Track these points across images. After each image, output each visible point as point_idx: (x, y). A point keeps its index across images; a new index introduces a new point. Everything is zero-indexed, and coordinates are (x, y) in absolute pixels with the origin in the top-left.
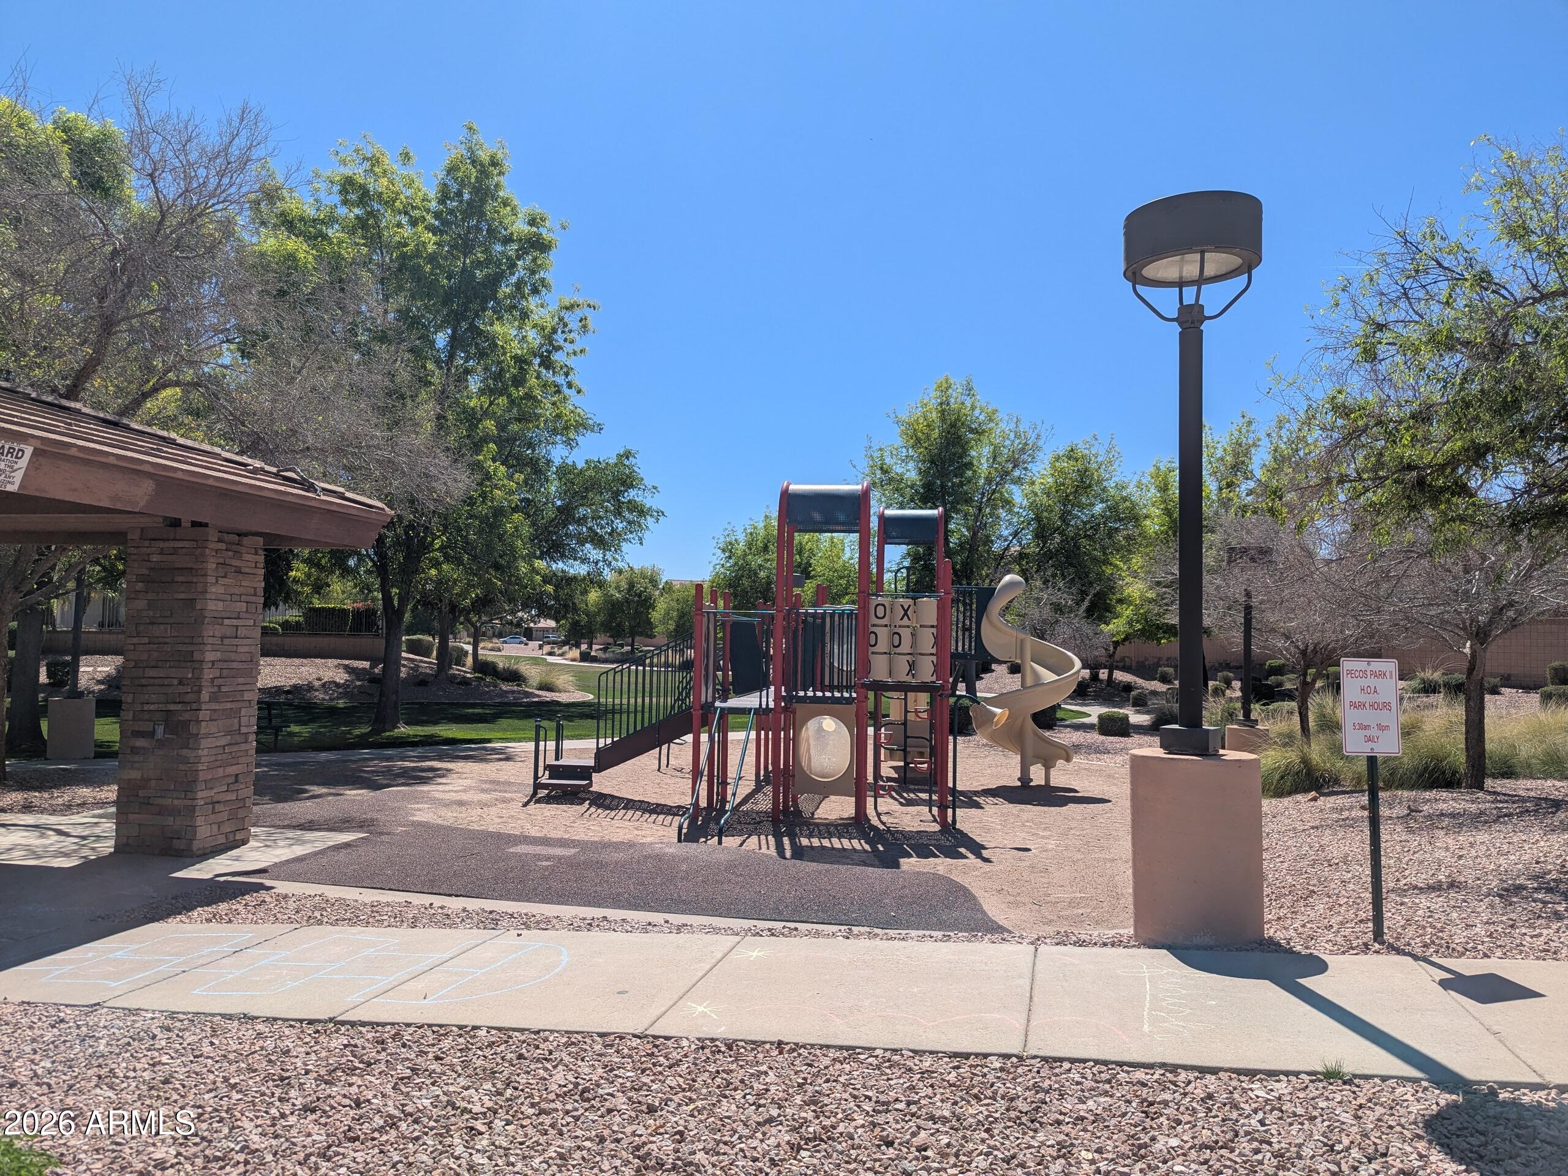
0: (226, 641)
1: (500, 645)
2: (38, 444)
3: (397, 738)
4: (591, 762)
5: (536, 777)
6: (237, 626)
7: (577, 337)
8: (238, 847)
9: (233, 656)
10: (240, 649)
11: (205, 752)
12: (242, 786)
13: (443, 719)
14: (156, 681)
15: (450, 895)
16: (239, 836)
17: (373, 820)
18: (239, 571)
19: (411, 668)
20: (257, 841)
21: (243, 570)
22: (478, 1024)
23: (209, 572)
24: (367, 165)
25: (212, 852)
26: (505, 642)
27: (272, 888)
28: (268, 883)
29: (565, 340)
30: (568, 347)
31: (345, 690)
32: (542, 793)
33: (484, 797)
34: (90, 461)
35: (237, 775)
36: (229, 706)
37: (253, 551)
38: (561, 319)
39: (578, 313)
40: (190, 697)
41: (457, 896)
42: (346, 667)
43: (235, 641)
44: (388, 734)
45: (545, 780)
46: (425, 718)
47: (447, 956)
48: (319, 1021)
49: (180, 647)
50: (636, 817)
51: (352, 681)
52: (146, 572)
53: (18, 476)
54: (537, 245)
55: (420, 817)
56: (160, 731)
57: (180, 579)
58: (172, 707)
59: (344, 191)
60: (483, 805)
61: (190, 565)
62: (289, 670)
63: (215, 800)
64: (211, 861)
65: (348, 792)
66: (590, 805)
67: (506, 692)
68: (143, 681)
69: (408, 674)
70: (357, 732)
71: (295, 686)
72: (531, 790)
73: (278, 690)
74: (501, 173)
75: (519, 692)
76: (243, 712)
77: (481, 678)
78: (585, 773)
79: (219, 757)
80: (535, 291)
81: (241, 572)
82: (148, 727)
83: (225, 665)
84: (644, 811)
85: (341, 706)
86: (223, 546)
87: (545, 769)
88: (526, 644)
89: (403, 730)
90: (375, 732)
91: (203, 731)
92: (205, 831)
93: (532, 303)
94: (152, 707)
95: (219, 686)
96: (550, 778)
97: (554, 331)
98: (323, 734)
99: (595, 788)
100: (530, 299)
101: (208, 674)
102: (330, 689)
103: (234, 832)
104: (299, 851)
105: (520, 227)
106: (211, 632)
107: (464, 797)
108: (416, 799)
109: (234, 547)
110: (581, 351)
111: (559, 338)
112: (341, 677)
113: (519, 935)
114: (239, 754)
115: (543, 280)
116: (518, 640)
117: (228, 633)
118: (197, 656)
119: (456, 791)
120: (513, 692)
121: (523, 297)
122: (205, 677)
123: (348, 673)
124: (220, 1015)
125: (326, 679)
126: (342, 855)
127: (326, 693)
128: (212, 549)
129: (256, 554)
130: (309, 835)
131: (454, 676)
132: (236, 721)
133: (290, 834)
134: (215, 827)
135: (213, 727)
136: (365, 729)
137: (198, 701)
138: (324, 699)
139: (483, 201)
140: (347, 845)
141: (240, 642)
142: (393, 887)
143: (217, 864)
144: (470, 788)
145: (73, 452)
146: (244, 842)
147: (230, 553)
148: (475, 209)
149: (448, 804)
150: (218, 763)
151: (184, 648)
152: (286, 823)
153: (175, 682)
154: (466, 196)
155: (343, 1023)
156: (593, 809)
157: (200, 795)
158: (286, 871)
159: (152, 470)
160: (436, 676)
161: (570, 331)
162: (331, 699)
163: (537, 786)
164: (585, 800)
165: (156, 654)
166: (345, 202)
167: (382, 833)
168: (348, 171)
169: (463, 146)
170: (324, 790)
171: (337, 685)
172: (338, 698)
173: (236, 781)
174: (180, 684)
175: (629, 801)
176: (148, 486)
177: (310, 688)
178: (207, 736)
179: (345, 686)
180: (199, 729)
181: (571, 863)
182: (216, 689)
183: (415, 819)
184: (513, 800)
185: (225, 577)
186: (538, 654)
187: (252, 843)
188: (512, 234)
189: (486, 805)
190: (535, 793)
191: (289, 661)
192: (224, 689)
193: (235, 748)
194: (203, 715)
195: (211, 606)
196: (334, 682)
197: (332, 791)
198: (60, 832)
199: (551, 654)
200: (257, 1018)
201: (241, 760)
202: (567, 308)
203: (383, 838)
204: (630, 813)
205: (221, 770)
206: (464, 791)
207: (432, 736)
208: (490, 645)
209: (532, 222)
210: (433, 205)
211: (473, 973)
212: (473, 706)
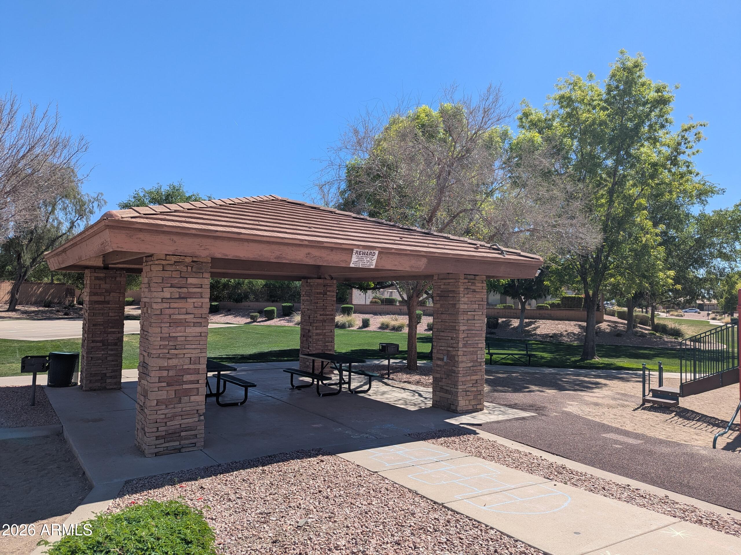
0: (469, 322)
1: (682, 313)
2: (380, 250)
3: (592, 364)
4: (677, 390)
5: (644, 395)
6: (474, 315)
7: (694, 144)
8: (478, 411)
9: (473, 328)
10: (476, 325)
11: (462, 369)
12: (479, 385)
13: (623, 355)
14: (444, 338)
15: (554, 454)
16: (479, 407)
17: (544, 407)
18: (474, 291)
19: (613, 327)
20: (487, 410)
21: (476, 290)
22: (494, 527)
23: (461, 292)
24: (571, 87)
25: (466, 412)
26: (686, 312)
27: (478, 434)
28: (478, 431)
29: (687, 148)
30: (688, 151)
31: (578, 337)
32: (648, 405)
33: (612, 402)
34: (400, 253)
35: (477, 380)
36: (472, 349)
37: (481, 282)
38: (683, 137)
39: (693, 131)
40: (455, 345)
41: (557, 455)
42: (580, 326)
43: (474, 322)
44: (588, 361)
45: (649, 397)
46: (614, 354)
47: (513, 487)
48: (438, 503)
49: (451, 324)
50: (702, 426)
51: (582, 333)
52: (439, 292)
53: (374, 262)
54: (662, 102)
55: (569, 409)
56: (445, 358)
57: (451, 295)
58: (449, 349)
59: (560, 102)
60: (609, 406)
61: (454, 289)
62: (553, 326)
63: (467, 390)
64: (463, 416)
65: (547, 391)
66: (676, 415)
67: (667, 342)
68: (440, 337)
69: (611, 330)
70: (573, 359)
71: (555, 334)
72: (641, 402)
73: (547, 336)
74: (640, 70)
75: (675, 342)
76: (479, 352)
77: (653, 334)
78: (674, 396)
79: (468, 372)
80: (662, 126)
81: (475, 292)
82: (441, 356)
83: (469, 332)
84: (709, 423)
85: (575, 345)
86: (467, 281)
87: (650, 391)
88: (699, 313)
89: (597, 360)
90: (582, 360)
91: (460, 360)
92: (462, 403)
93: (661, 133)
94: (443, 348)
95: (467, 341)
96: (653, 397)
97: (679, 144)
98: (557, 359)
99: (680, 405)
100: (659, 131)
101: (462, 336)
102: (571, 336)
103: (476, 405)
104: (501, 418)
105: (652, 95)
106: (462, 318)
107: (600, 401)
108: (573, 399)
109: (472, 281)
110: (697, 152)
111: (683, 148)
112: (577, 330)
113: (555, 485)
114: (477, 371)
115: (667, 120)
116: (694, 311)
117: (470, 318)
118: (457, 328)
119: (598, 397)
120: (671, 342)
121: (655, 130)
122: (460, 337)
123: (580, 328)
124: (408, 489)
125: (569, 331)
126: (517, 424)
127: (569, 338)
128: (462, 283)
129: (483, 283)
130: (511, 411)
131: (637, 332)
132: (475, 356)
133: (503, 409)
134: (467, 402)
135: (464, 359)
136: (578, 358)
137: (458, 347)
138: (567, 341)
139: (630, 87)
140: (523, 418)
141: (476, 322)
142: (530, 444)
143: (465, 418)
144: (607, 396)
145: (393, 251)
146: (481, 410)
147: (470, 284)
148: (627, 92)
149: (587, 404)
150: (467, 374)
151: (453, 324)
152: (505, 403)
153: (450, 338)
154: (622, 87)
155: (445, 507)
156: (676, 418)
157: (460, 387)
158: (489, 427)
159: (425, 254)
160: (626, 332)
161: (689, 142)
162: (571, 341)
163: (645, 401)
164: (673, 411)
165: (444, 326)
166: (561, 107)
167: (543, 415)
168: (562, 93)
169: (619, 62)
170: (537, 388)
171: (574, 334)
172: (574, 341)
173: (477, 383)
174: (452, 339)
175: (703, 416)
176: (424, 261)
177: (561, 335)
178: (462, 362)
179: (578, 335)
180: (458, 359)
181: (633, 449)
182: (465, 342)
183: (565, 409)
184: (628, 406)
185: (468, 294)
186: (705, 319)
187: (485, 411)
188: (648, 99)
189: (611, 407)
190: (643, 404)
191: (553, 322)
192: (469, 342)
193: (475, 368)
194: (460, 353)
195: (462, 306)
196: (573, 333)
197: (541, 389)
198: (420, 395)
199: (714, 319)
200: (419, 494)
201: (478, 373)
202: (686, 130)
203: (543, 418)
204: (699, 423)
205: (469, 377)
206: (603, 398)
207: (612, 364)
208: (676, 313)
209: (658, 91)
210: (604, 96)
211: (517, 499)
212: (646, 349)
